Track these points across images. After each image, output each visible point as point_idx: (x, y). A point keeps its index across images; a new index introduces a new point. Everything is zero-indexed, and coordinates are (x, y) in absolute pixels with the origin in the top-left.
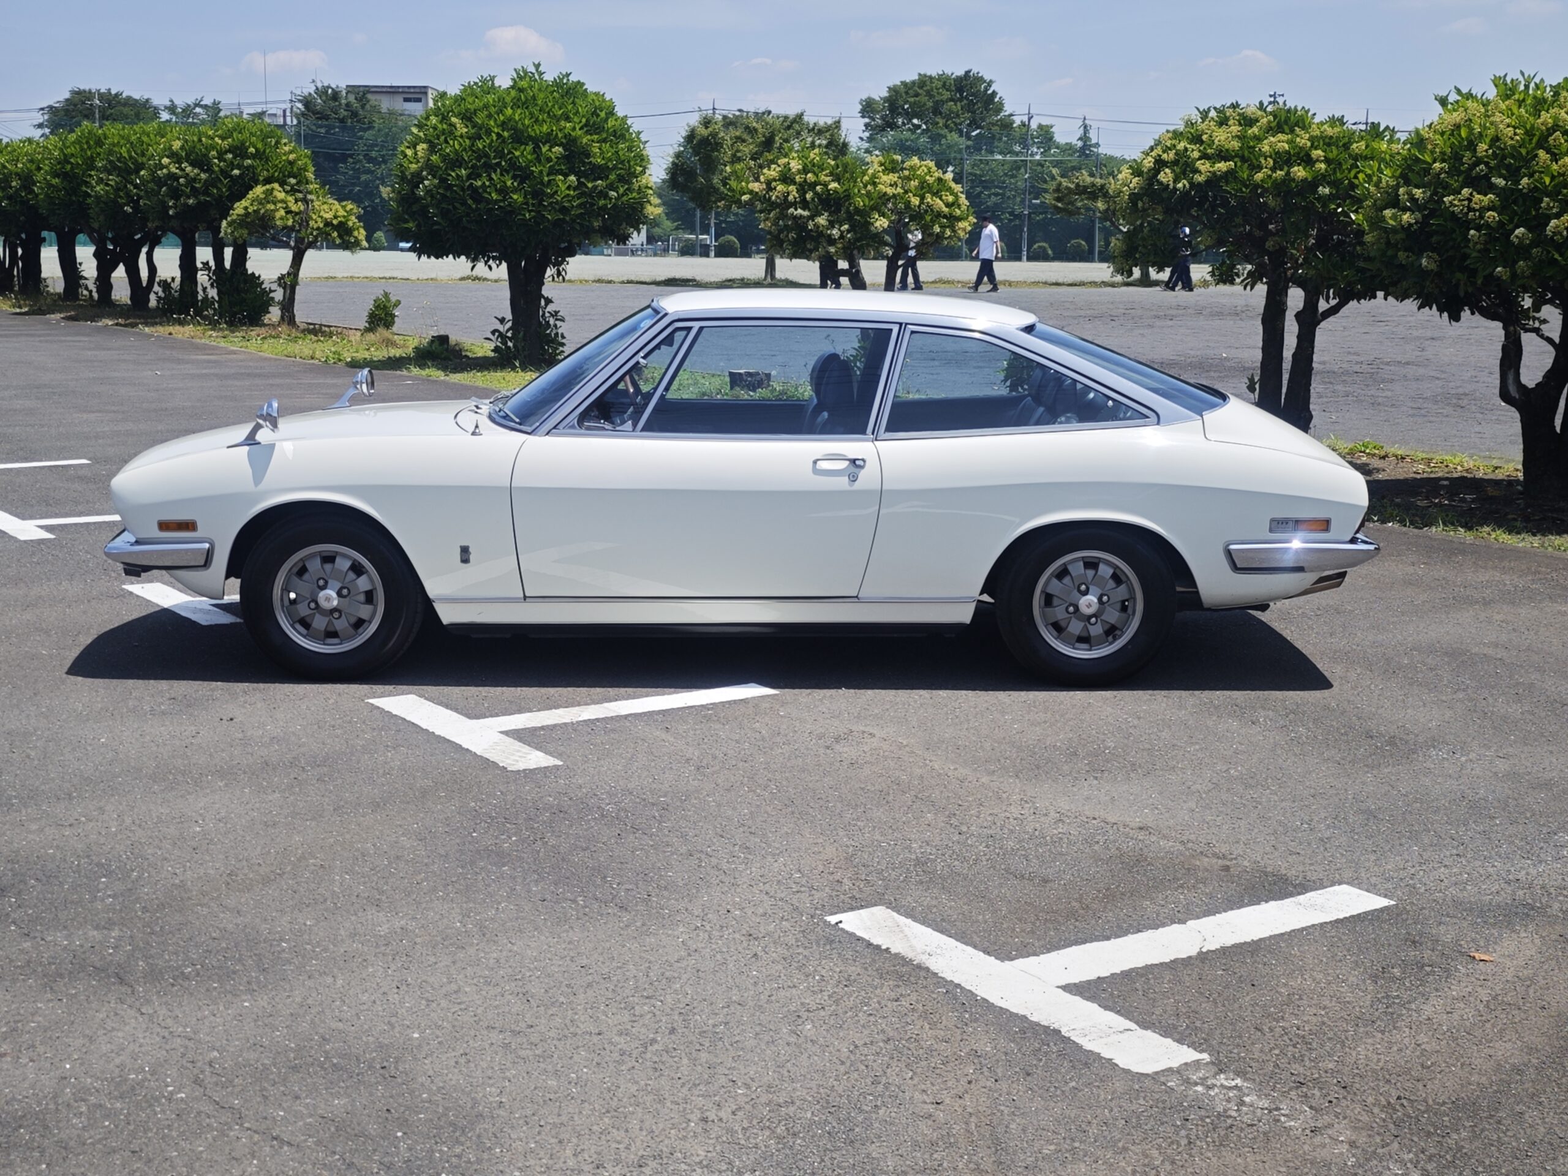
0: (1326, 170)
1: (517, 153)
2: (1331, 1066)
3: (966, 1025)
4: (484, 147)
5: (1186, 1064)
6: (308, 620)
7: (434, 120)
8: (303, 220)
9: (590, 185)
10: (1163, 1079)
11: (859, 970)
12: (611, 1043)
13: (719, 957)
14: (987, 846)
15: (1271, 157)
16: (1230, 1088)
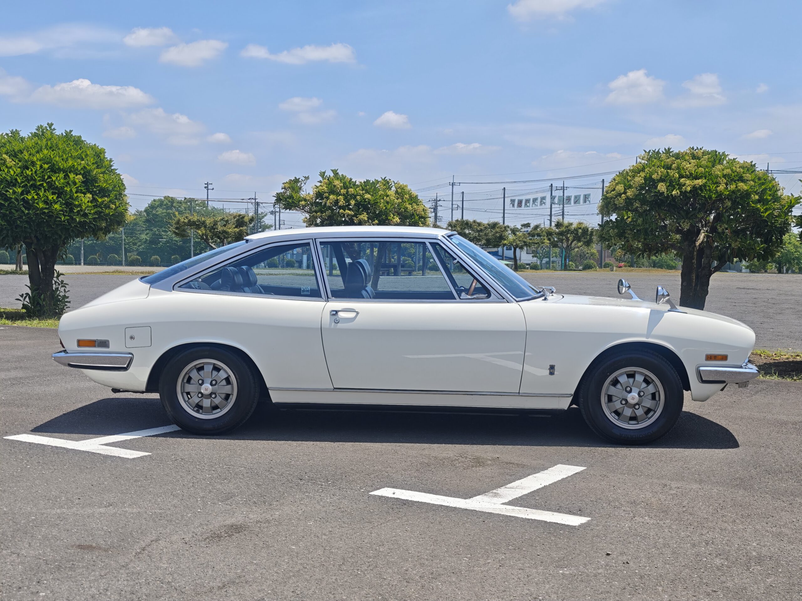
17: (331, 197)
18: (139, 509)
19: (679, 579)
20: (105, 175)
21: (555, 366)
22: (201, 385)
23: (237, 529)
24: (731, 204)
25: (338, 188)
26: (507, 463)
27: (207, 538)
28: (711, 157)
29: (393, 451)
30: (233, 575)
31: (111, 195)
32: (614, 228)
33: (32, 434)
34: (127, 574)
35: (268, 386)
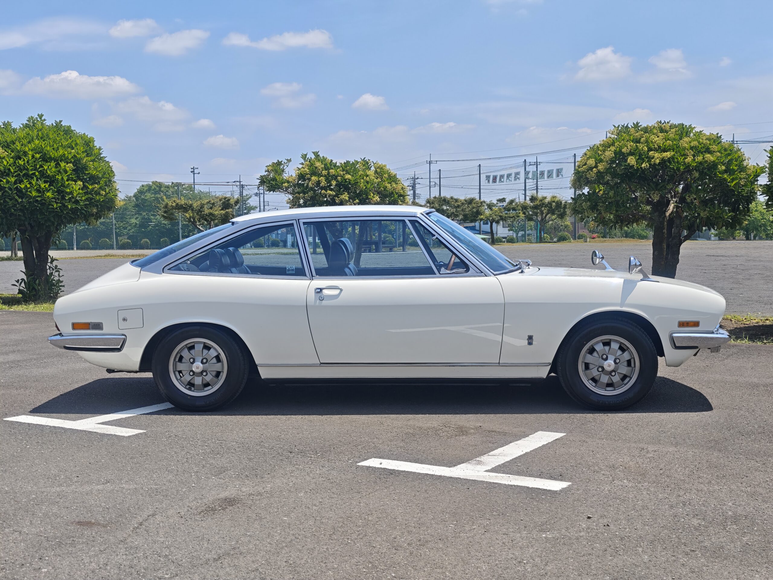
17: (314, 178)
18: (135, 486)
19: (658, 539)
20: (95, 163)
21: (533, 336)
22: (192, 363)
23: (230, 502)
24: (699, 175)
25: (319, 169)
26: (489, 431)
27: (202, 512)
28: (679, 130)
29: (379, 422)
30: (228, 547)
31: (101, 182)
32: (587, 201)
33: (31, 415)
34: (126, 548)
35: (257, 363)
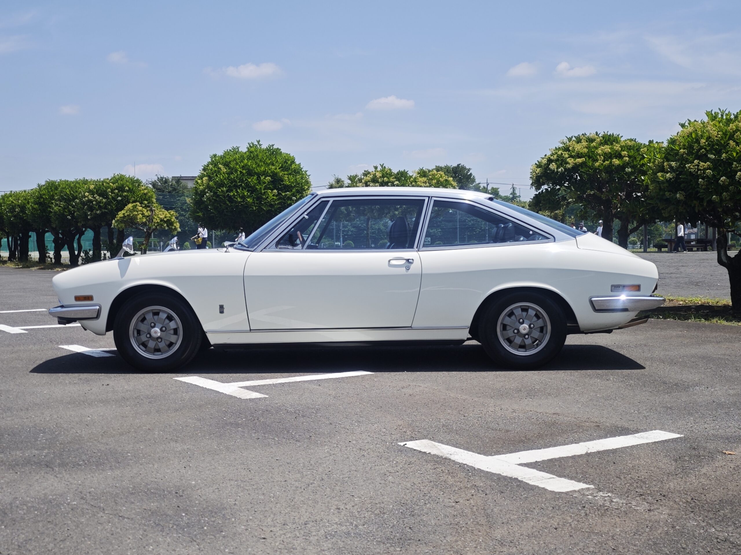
0: (629, 161)
1: (250, 180)
2: (656, 489)
3: (470, 477)
4: (234, 177)
5: (582, 489)
6: (146, 343)
7: (211, 166)
8: (150, 219)
9: (283, 194)
10: (571, 494)
11: (415, 460)
12: (291, 484)
13: (345, 456)
14: (478, 420)
15: (602, 155)
16: (605, 497)
